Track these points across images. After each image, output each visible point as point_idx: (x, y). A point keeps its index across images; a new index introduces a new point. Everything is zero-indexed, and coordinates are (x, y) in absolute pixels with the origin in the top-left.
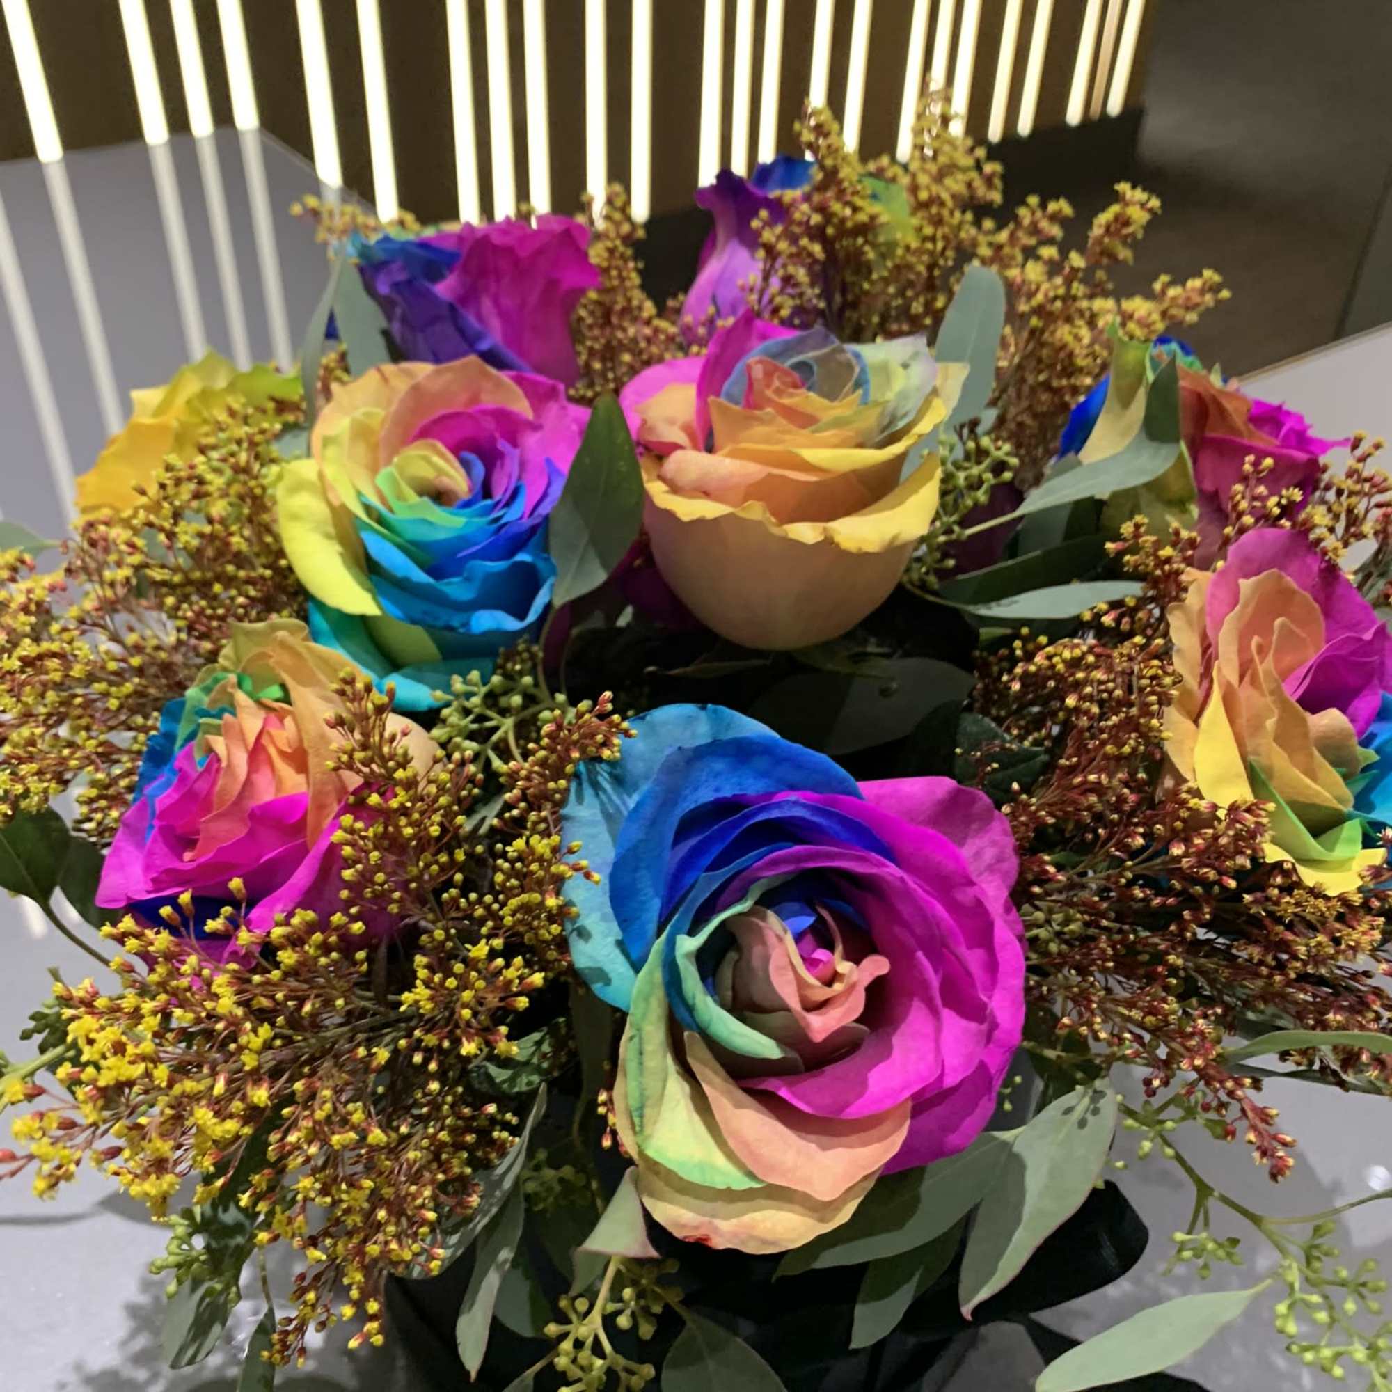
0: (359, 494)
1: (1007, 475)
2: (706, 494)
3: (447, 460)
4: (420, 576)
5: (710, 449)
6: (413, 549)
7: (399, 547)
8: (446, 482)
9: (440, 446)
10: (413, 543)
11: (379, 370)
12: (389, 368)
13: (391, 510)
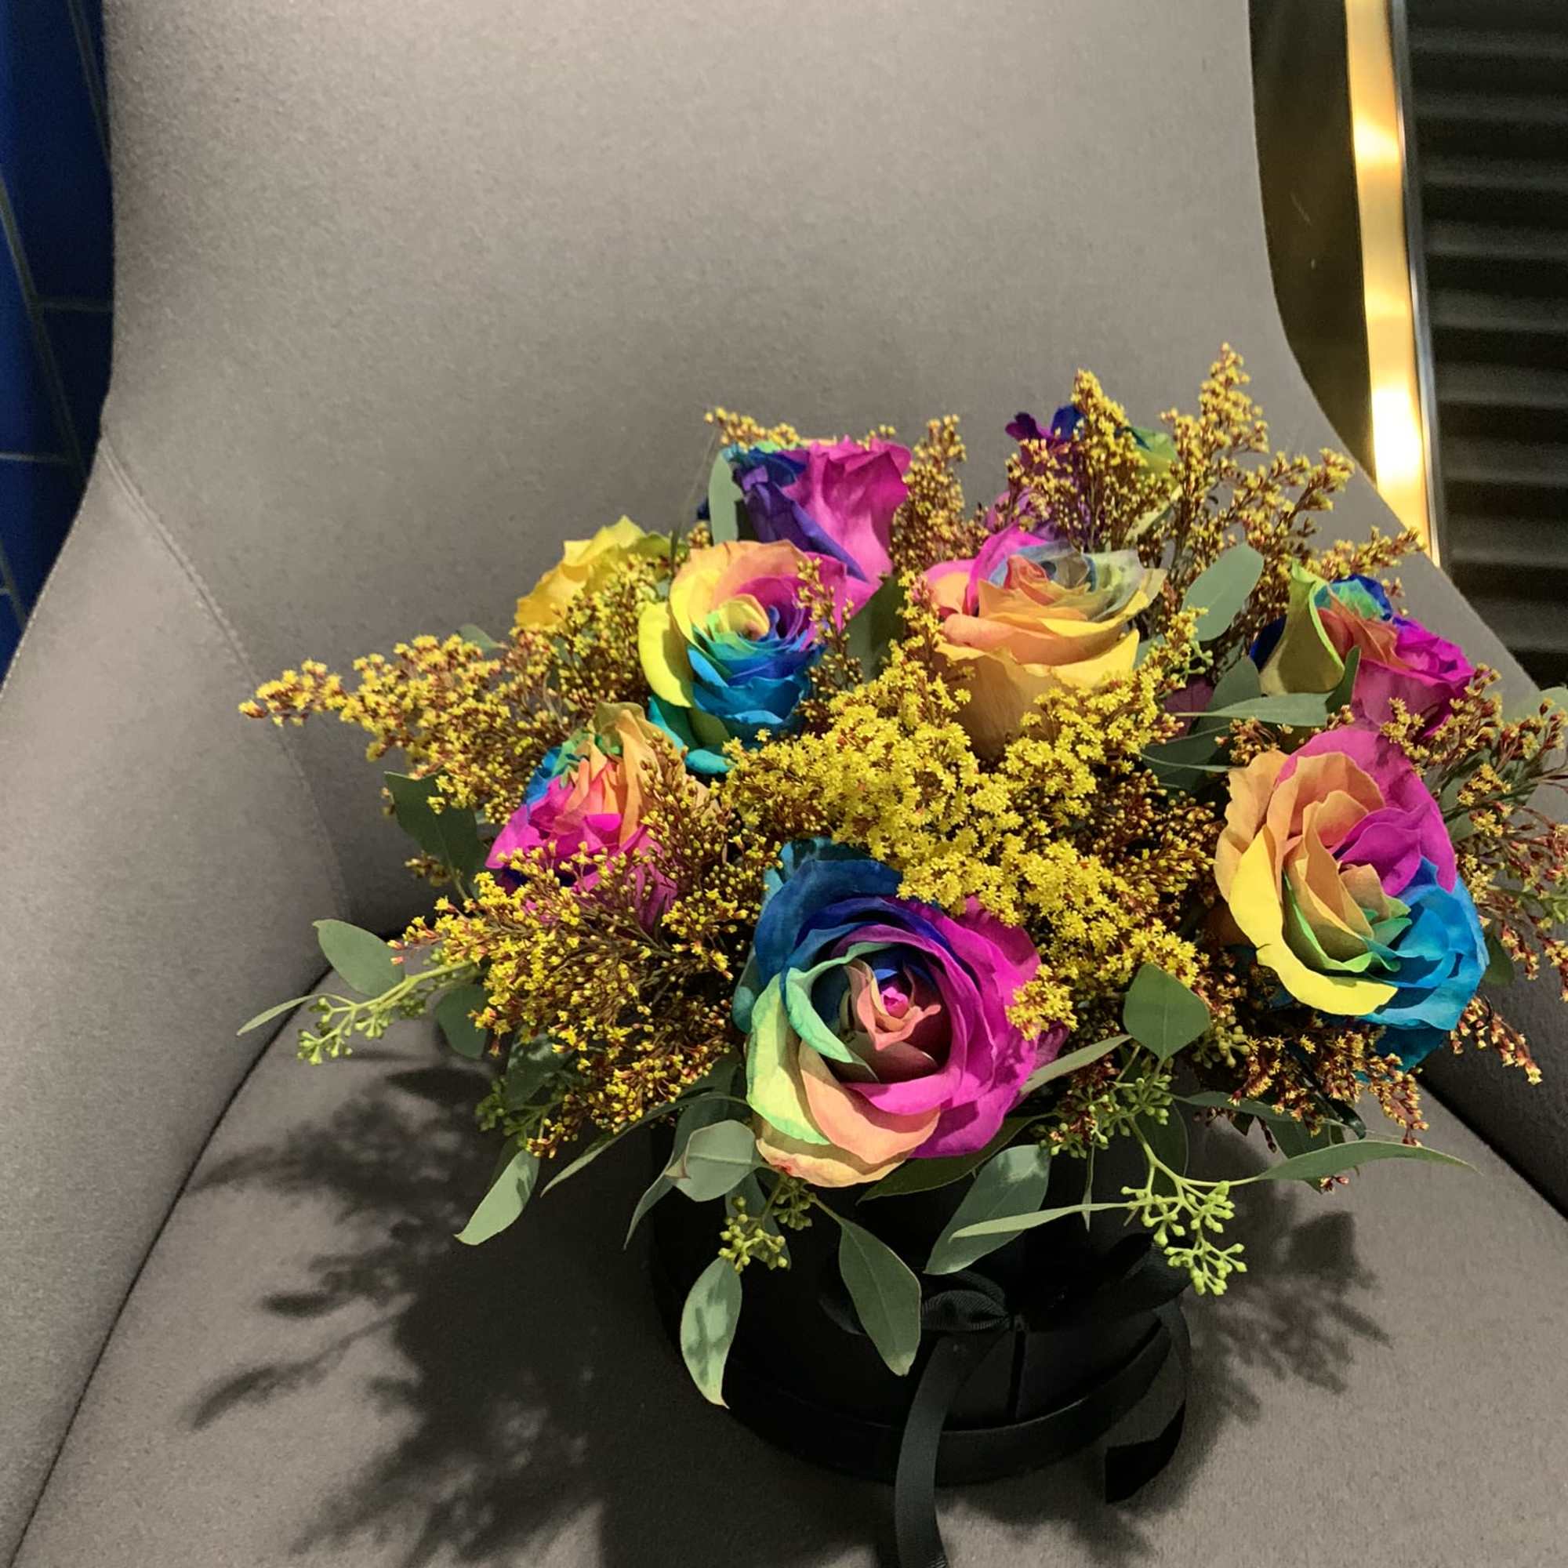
0: (693, 626)
1: (1202, 670)
2: (968, 644)
3: (756, 609)
4: (720, 682)
5: (976, 614)
6: (720, 665)
7: (711, 662)
8: (755, 625)
9: (754, 600)
10: (720, 661)
11: (726, 545)
12: (733, 545)
13: (712, 638)
